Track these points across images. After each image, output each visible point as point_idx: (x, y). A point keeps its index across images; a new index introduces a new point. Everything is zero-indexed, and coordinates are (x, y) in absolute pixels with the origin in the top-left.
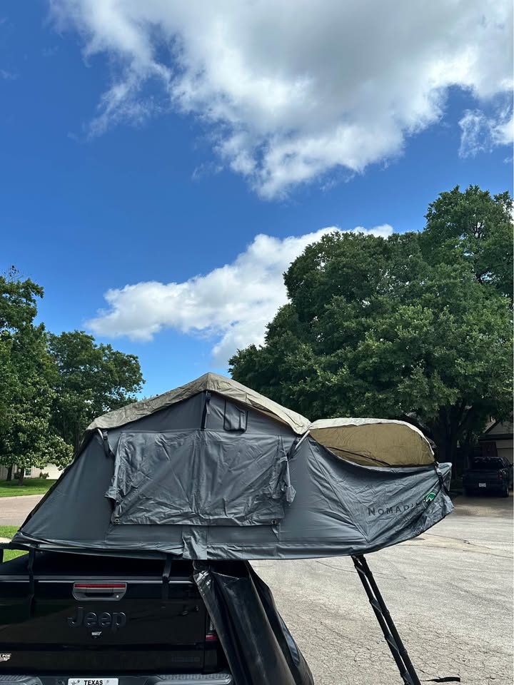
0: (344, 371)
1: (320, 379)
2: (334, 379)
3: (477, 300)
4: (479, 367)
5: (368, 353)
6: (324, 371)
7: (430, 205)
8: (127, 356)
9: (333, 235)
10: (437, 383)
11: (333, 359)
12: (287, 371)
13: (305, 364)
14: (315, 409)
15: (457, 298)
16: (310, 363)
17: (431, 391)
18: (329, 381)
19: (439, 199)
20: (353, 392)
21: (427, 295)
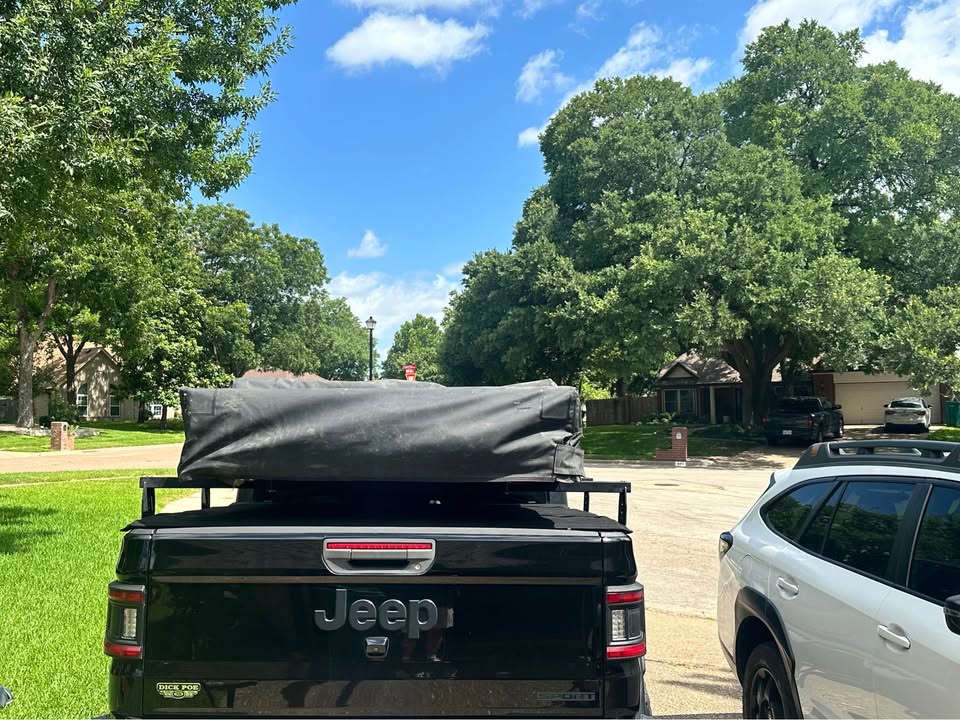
0: (613, 295)
1: (582, 305)
2: (600, 304)
3: (787, 201)
4: (775, 293)
5: (642, 274)
6: (589, 294)
7: (747, 46)
8: (301, 241)
9: (611, 82)
10: (724, 312)
11: (599, 279)
12: (542, 290)
13: (563, 285)
14: (575, 340)
15: (764, 198)
16: (570, 284)
17: (715, 323)
18: (594, 306)
19: (762, 36)
20: (623, 320)
21: (724, 195)
